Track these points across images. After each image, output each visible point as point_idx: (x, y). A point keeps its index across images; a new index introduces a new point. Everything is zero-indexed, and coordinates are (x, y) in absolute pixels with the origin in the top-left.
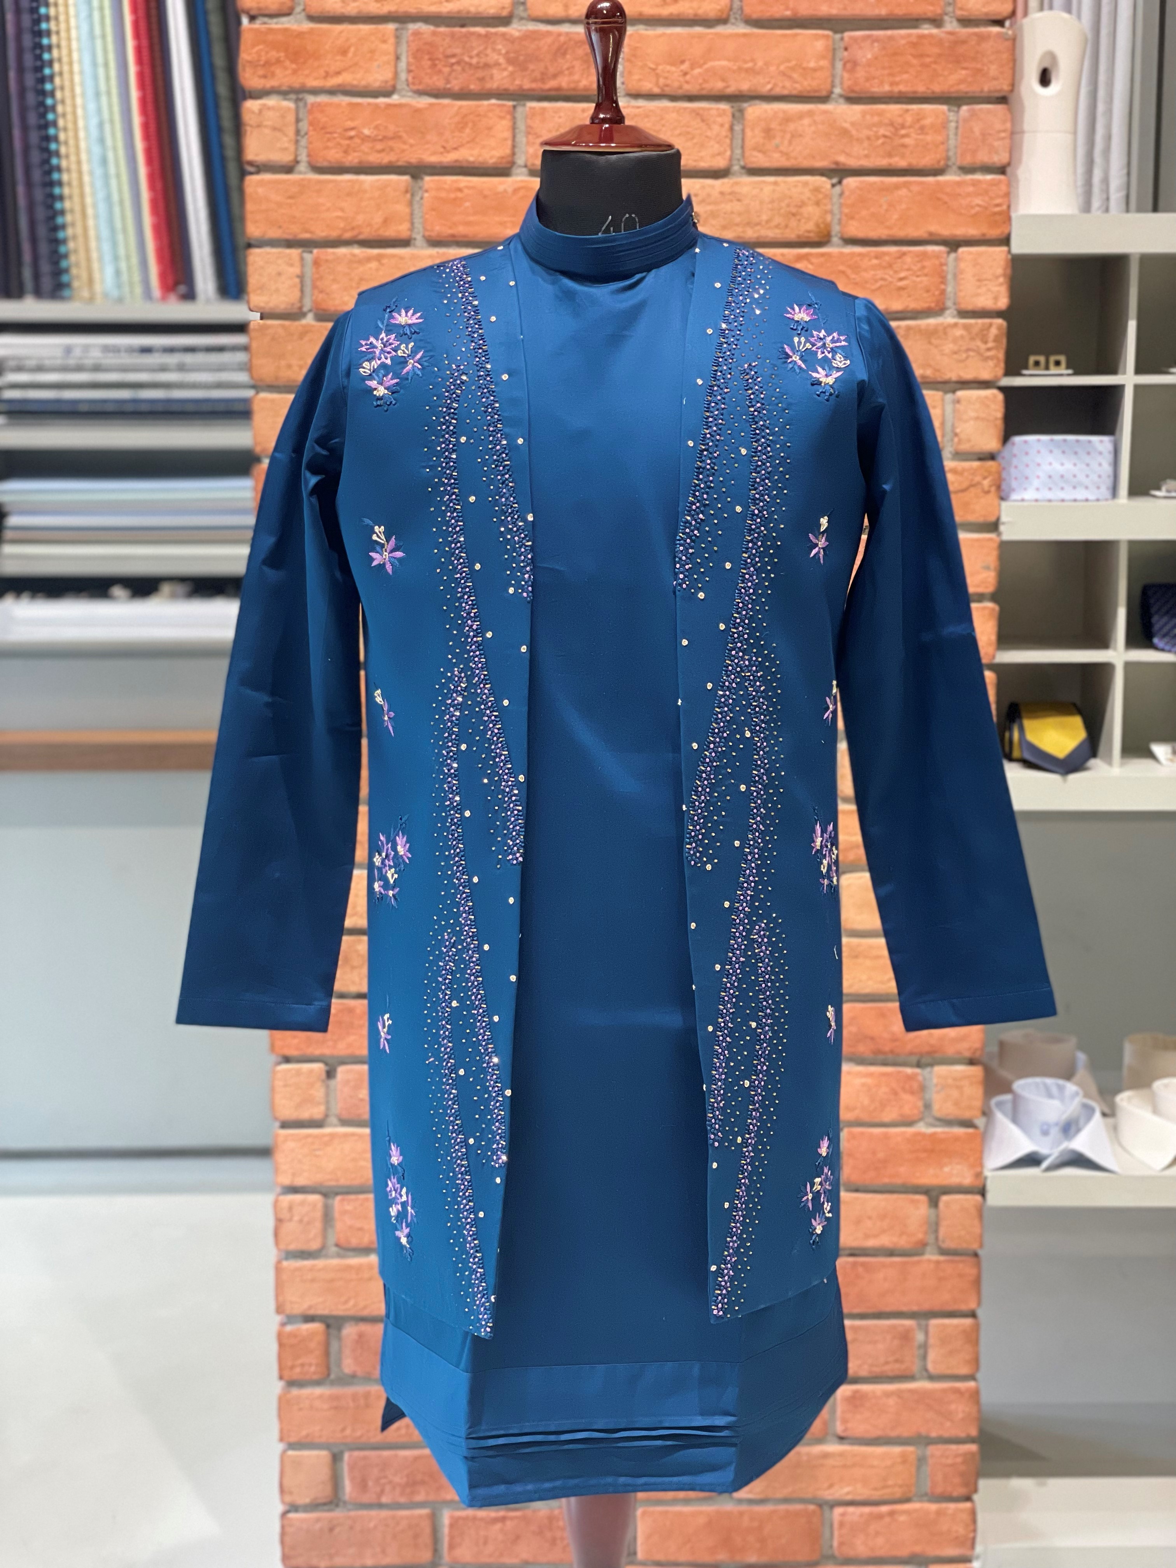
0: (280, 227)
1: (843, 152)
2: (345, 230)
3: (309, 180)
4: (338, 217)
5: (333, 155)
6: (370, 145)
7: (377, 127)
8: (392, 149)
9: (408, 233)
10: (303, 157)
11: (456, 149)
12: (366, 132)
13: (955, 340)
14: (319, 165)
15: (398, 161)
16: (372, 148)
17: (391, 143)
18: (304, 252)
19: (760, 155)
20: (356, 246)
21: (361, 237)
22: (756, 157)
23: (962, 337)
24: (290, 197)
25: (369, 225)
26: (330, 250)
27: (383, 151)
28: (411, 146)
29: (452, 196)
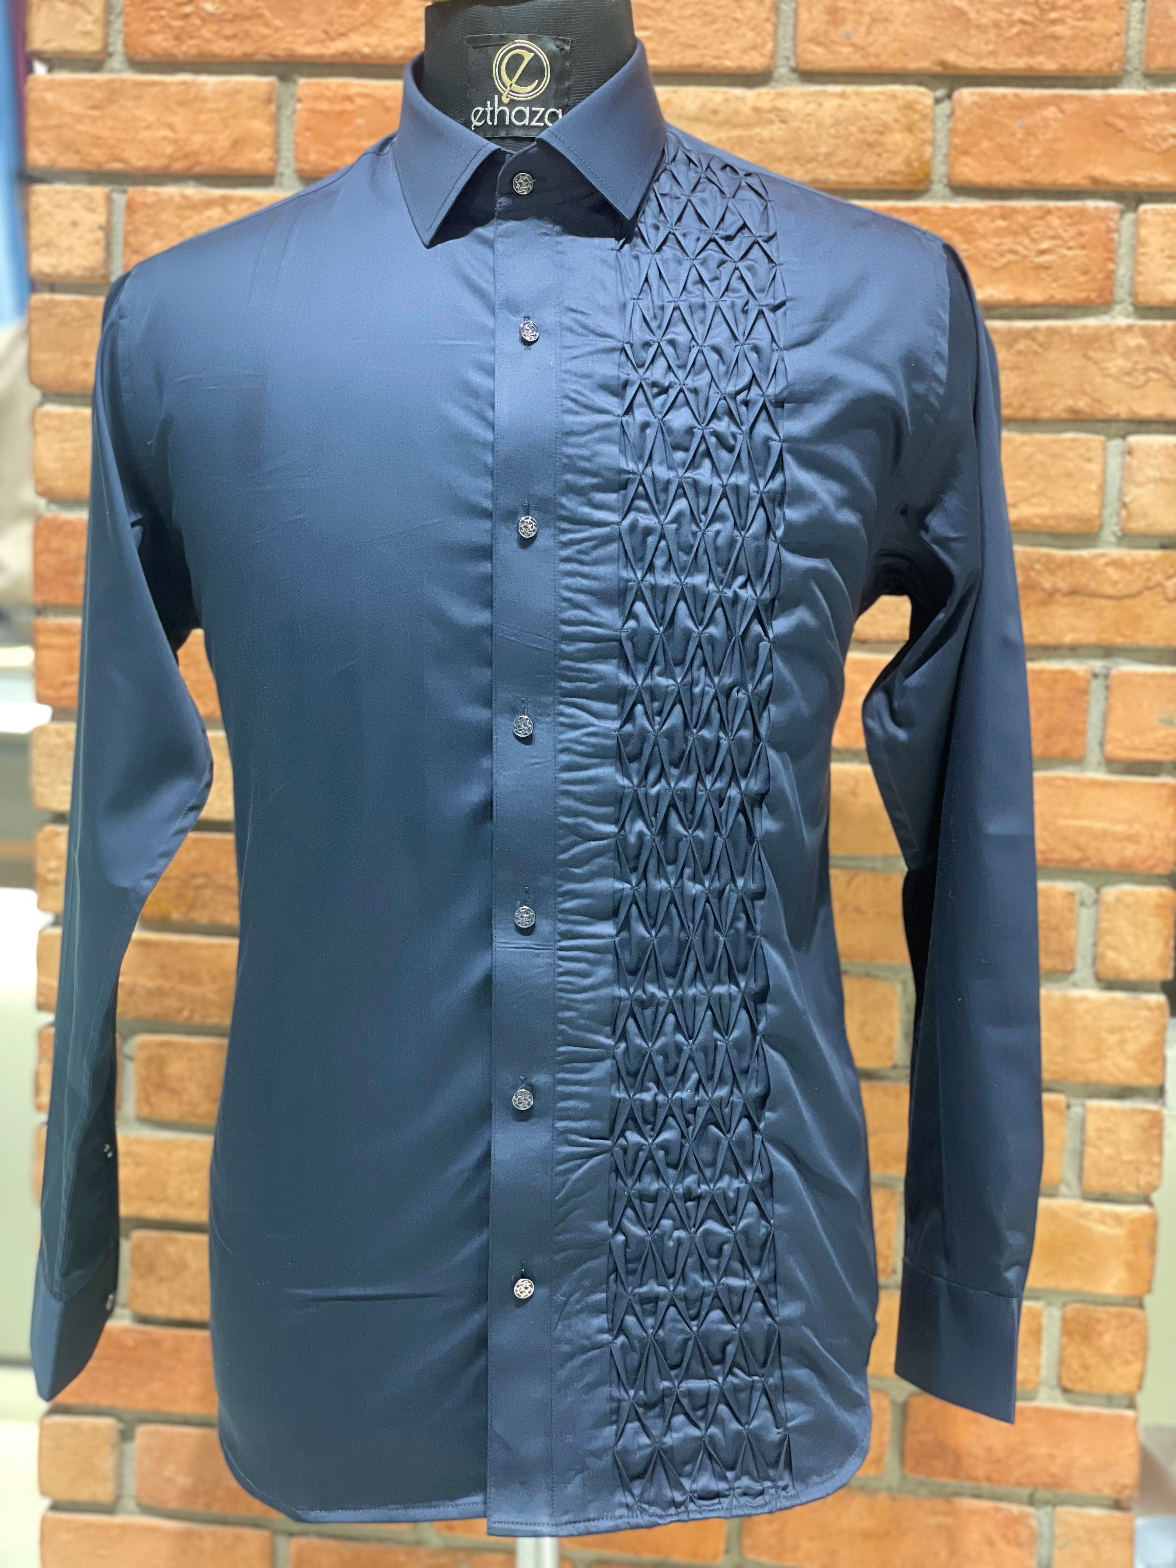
0: (78, 152)
1: (955, 46)
2: (172, 158)
3: (124, 82)
4: (165, 138)
5: (160, 42)
6: (214, 28)
8: (247, 34)
9: (271, 164)
10: (117, 47)
11: (344, 35)
13: (1127, 353)
14: (138, 58)
15: (255, 54)
16: (217, 33)
17: (247, 25)
18: (112, 191)
19: (819, 50)
20: (191, 183)
22: (812, 52)
23: (1139, 348)
24: (94, 107)
25: (210, 151)
26: (151, 189)
27: (233, 37)
28: (277, 29)
29: (338, 107)
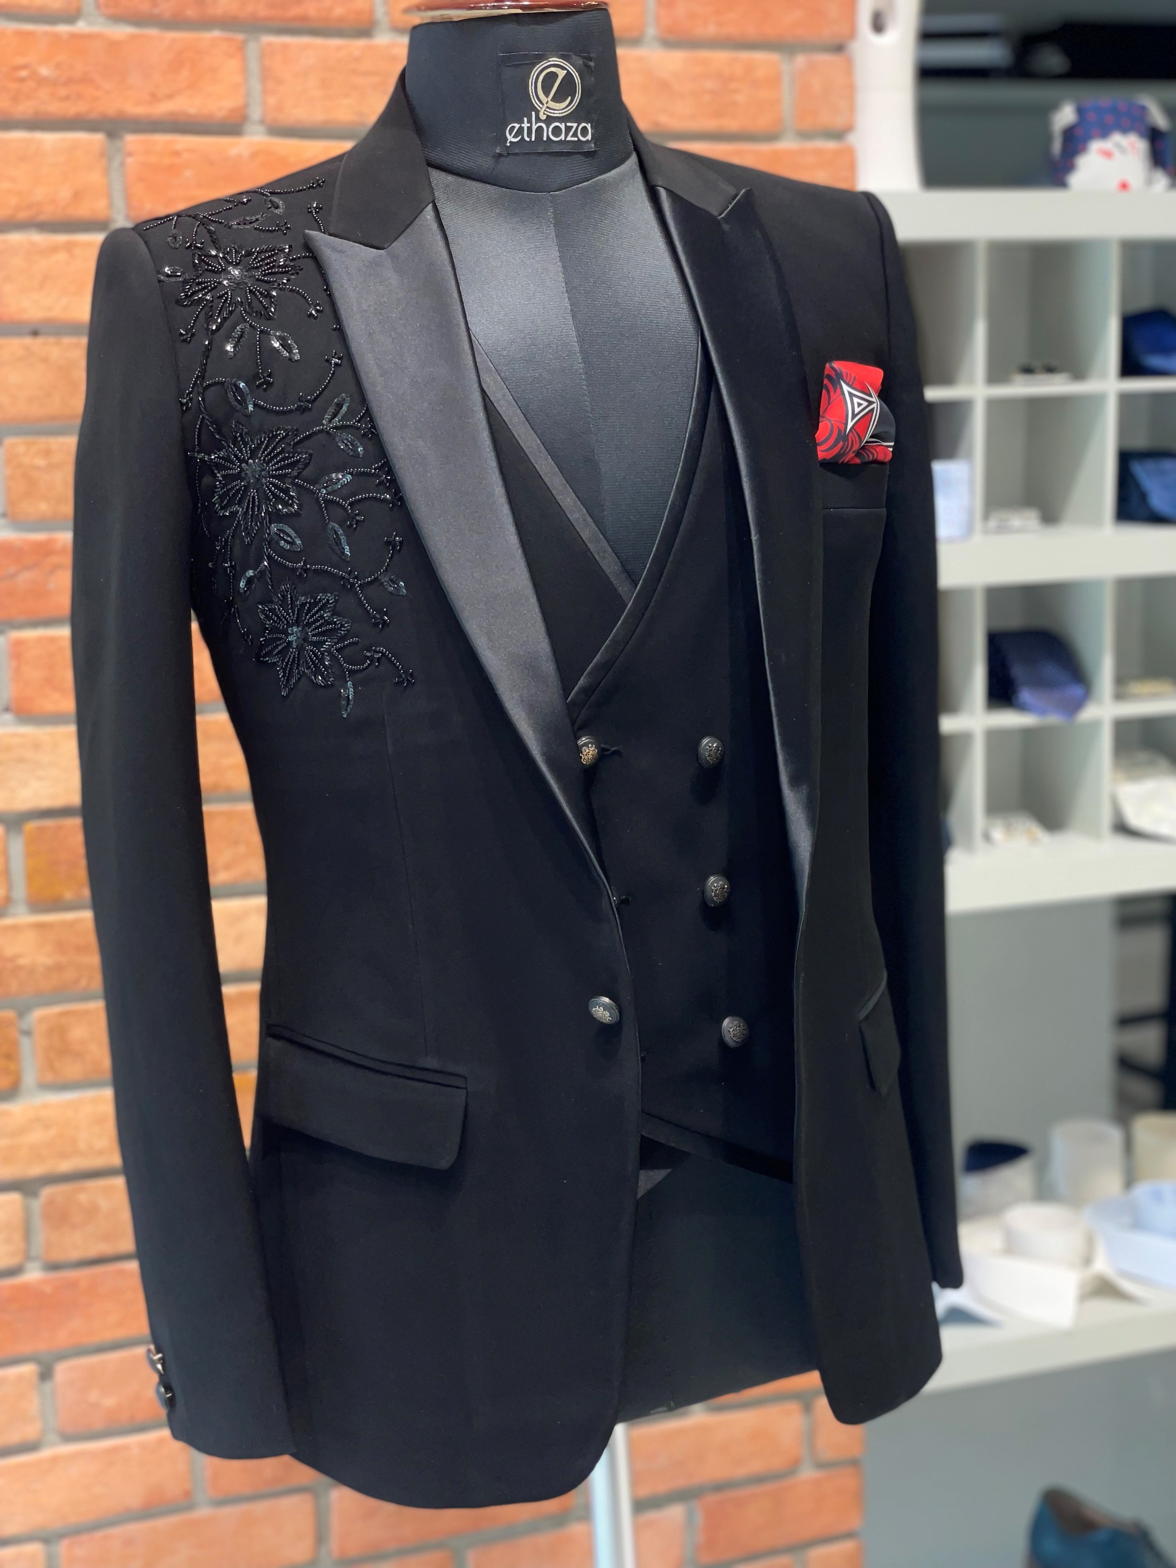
7: (58, 66)
12: (44, 71)
21: (43, 218)
